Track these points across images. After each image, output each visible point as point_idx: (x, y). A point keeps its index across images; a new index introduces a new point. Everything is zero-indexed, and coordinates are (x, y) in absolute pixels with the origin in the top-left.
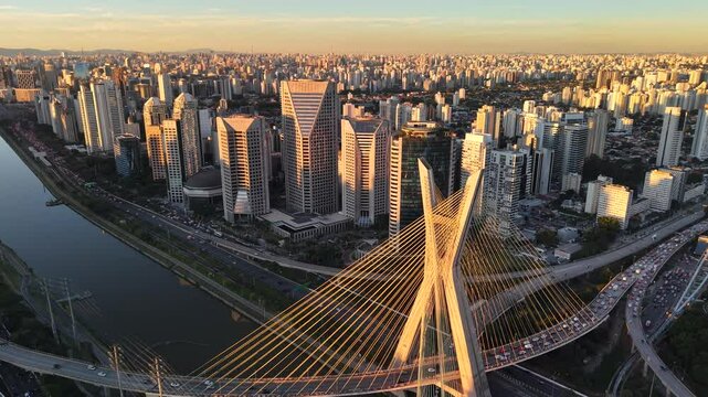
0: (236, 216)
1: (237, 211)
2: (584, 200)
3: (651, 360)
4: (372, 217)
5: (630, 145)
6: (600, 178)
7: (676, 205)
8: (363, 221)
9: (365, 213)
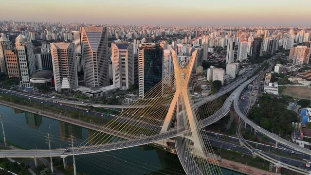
0: (62, 89)
1: (62, 88)
2: (206, 76)
3: (248, 121)
4: (127, 86)
5: (215, 57)
6: (211, 67)
7: (237, 76)
8: (123, 88)
9: (124, 85)
